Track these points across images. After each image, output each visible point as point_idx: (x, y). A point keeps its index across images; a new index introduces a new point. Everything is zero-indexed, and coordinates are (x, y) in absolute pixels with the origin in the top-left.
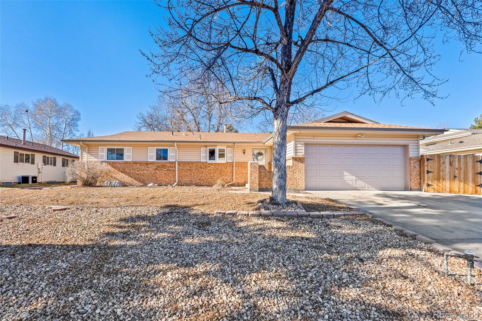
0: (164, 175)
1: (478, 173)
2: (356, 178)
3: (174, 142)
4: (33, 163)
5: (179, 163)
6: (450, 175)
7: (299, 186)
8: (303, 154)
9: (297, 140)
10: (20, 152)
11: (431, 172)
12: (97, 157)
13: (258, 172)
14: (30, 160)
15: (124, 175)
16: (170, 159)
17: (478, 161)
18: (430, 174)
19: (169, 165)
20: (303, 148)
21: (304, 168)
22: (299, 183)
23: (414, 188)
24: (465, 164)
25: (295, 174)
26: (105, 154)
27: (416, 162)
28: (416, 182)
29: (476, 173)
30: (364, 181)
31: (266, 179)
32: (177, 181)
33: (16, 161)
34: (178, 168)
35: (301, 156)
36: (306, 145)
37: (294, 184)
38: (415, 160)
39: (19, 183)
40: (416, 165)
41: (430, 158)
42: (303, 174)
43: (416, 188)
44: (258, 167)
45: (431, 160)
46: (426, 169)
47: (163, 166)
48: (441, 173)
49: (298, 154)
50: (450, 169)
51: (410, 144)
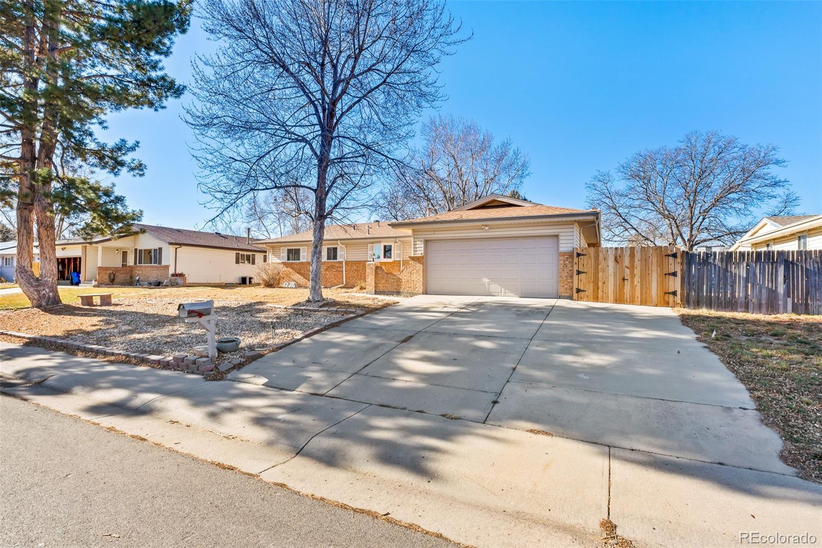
0: (333, 276)
1: (669, 274)
2: (488, 280)
3: (337, 240)
4: (253, 263)
5: (347, 263)
6: (615, 276)
7: (417, 289)
8: (423, 252)
9: (415, 237)
10: (241, 253)
11: (583, 273)
12: (279, 258)
13: (374, 273)
14: (251, 260)
15: (300, 276)
16: (339, 259)
17: (669, 255)
18: (582, 276)
19: (337, 265)
20: (423, 246)
21: (421, 269)
22: (417, 286)
23: (563, 295)
24: (643, 261)
25: (412, 276)
26: (285, 255)
27: (567, 258)
28: (566, 286)
29: (666, 274)
30: (500, 285)
31: (383, 281)
32: (344, 283)
33: (237, 262)
34: (346, 268)
35: (420, 255)
36: (427, 242)
37: (411, 287)
38: (566, 256)
39: (240, 284)
40: (567, 262)
41: (582, 253)
42: (421, 276)
43: (566, 294)
44: (374, 268)
45: (583, 255)
46: (576, 268)
47: (333, 267)
48: (600, 274)
49: (417, 253)
50: (615, 269)
51: (561, 234)
